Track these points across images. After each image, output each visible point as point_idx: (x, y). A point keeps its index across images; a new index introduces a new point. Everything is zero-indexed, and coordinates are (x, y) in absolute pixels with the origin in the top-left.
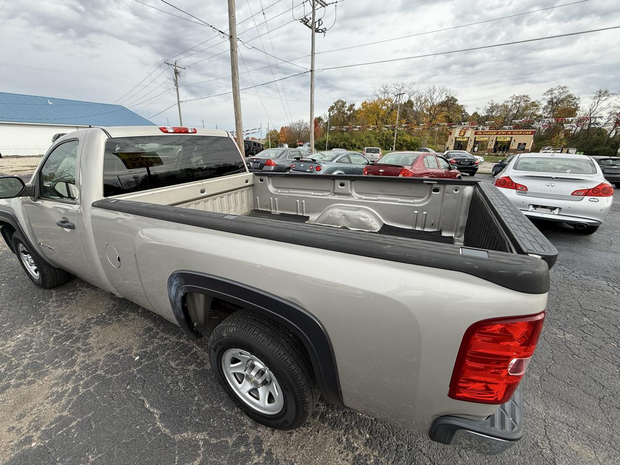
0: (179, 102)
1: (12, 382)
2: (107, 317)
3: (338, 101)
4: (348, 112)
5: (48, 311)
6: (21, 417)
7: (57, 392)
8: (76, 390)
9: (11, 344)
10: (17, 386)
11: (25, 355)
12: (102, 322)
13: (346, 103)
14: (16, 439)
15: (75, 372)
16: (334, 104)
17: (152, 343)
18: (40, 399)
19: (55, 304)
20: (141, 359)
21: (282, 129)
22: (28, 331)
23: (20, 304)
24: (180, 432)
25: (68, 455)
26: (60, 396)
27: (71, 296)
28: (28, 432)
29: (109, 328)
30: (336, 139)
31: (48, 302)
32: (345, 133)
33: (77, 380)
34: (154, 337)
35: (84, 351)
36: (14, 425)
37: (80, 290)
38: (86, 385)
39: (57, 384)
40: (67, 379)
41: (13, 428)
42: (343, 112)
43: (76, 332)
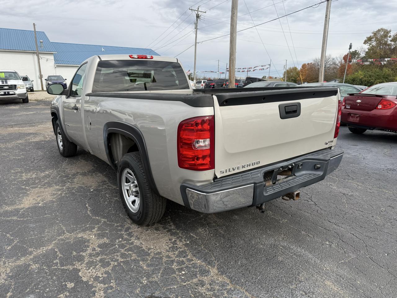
0: (196, 43)
1: (39, 186)
2: (87, 173)
3: (379, 31)
4: (393, 43)
5: (62, 166)
6: (39, 197)
7: (54, 193)
8: (61, 194)
9: (43, 174)
10: (40, 188)
11: (46, 179)
12: (84, 174)
13: (390, 31)
14: (34, 202)
15: (64, 188)
16: (373, 35)
17: (103, 186)
18: (47, 193)
19: (66, 164)
20: (94, 191)
21: (304, 66)
22: (51, 171)
23: (51, 161)
24: (95, 216)
25: (50, 210)
26: (54, 194)
27: (75, 162)
28: (39, 201)
29: (85, 178)
30: (370, 76)
31: (63, 162)
32: (384, 69)
33: (63, 191)
34: (105, 184)
35: (70, 183)
36: (35, 198)
37: (80, 160)
38: (66, 194)
39: (55, 191)
40: (59, 190)
41: (35, 199)
42: (386, 44)
43: (70, 176)
